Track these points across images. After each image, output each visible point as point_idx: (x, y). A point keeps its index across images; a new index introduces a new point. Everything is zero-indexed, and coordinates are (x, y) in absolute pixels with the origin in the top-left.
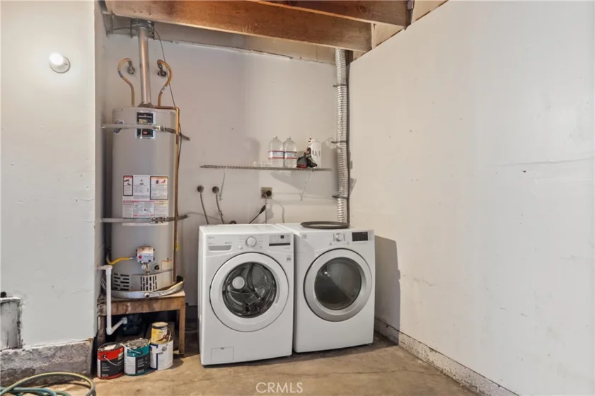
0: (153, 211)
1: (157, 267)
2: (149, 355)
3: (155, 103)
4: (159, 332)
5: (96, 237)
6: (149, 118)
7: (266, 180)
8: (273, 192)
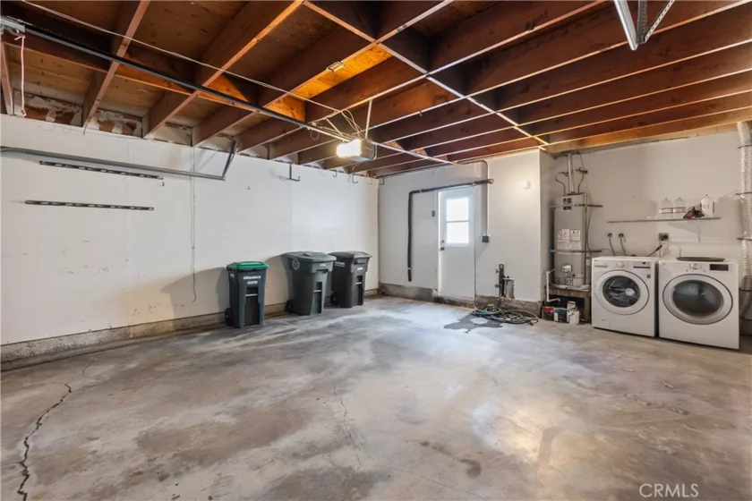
0: (570, 247)
1: (574, 275)
2: (566, 315)
3: (576, 192)
4: (571, 305)
5: (541, 253)
6: (569, 201)
7: (663, 228)
8: (670, 236)
